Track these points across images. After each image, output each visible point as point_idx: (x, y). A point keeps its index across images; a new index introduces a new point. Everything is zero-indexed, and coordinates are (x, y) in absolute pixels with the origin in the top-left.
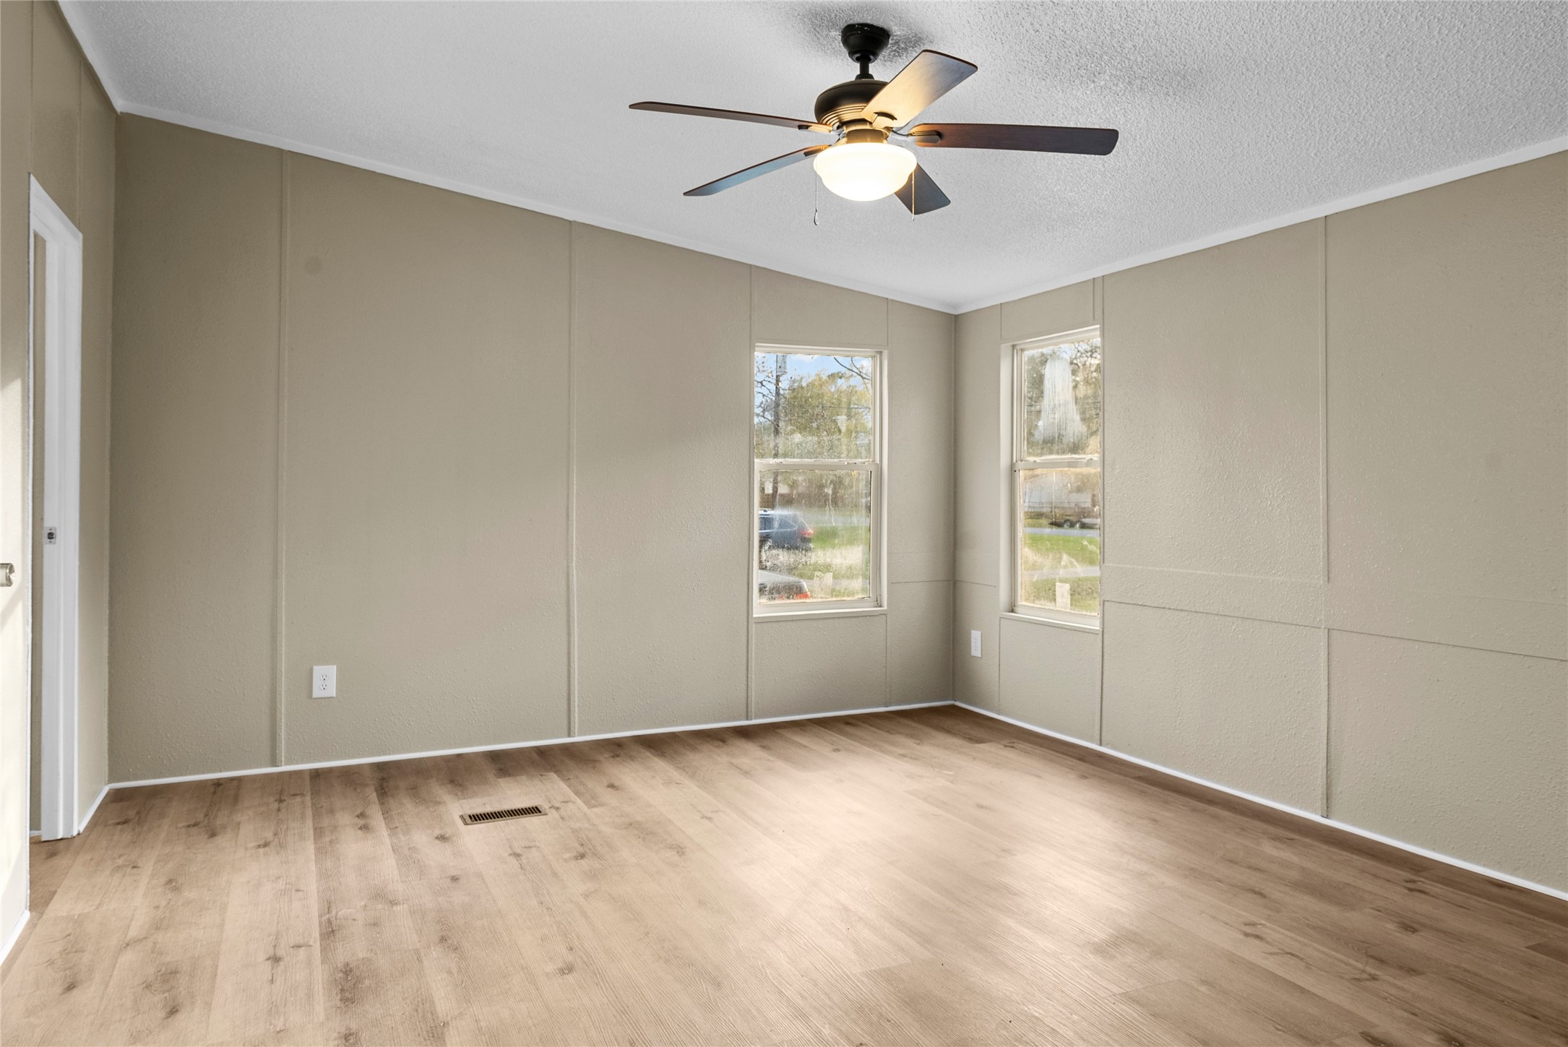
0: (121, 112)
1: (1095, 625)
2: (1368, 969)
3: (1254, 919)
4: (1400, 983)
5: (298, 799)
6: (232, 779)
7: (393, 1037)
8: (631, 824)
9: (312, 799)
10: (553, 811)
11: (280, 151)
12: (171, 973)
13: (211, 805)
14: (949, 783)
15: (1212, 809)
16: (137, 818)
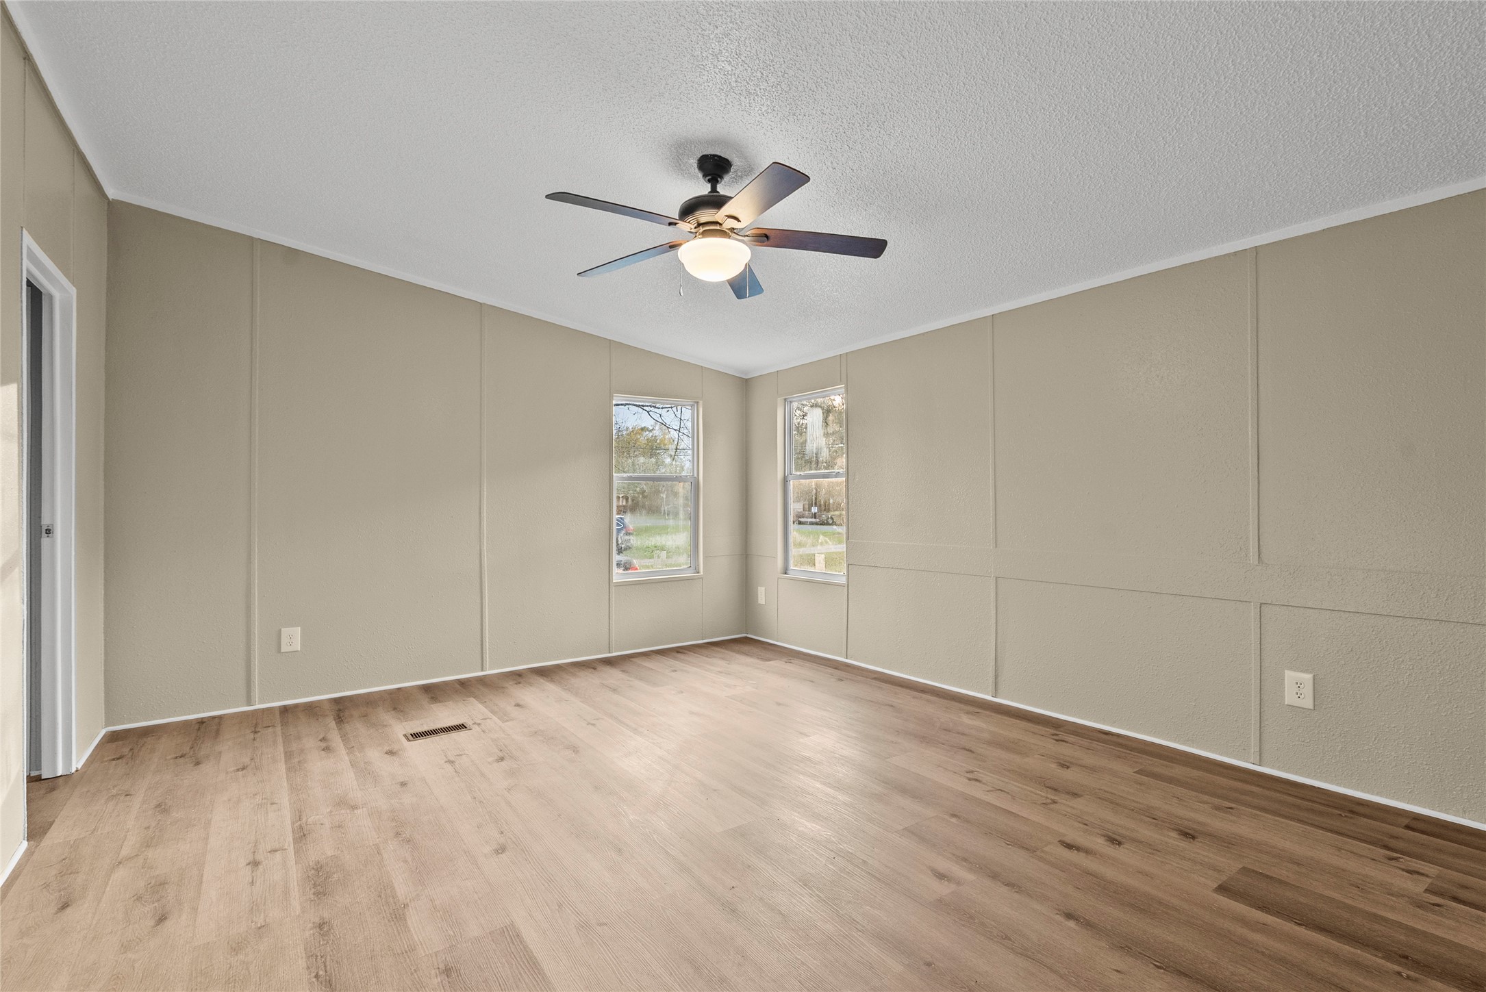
0: (113, 199)
1: (843, 581)
2: (1049, 796)
3: (972, 768)
4: (1070, 804)
5: (270, 730)
6: (214, 718)
7: (361, 921)
8: (536, 733)
9: (282, 729)
10: (476, 726)
11: (251, 239)
12: (160, 885)
13: (195, 739)
14: (754, 689)
15: (925, 696)
16: (131, 754)
